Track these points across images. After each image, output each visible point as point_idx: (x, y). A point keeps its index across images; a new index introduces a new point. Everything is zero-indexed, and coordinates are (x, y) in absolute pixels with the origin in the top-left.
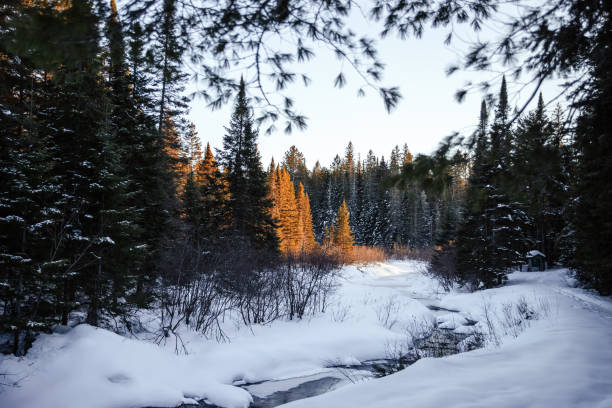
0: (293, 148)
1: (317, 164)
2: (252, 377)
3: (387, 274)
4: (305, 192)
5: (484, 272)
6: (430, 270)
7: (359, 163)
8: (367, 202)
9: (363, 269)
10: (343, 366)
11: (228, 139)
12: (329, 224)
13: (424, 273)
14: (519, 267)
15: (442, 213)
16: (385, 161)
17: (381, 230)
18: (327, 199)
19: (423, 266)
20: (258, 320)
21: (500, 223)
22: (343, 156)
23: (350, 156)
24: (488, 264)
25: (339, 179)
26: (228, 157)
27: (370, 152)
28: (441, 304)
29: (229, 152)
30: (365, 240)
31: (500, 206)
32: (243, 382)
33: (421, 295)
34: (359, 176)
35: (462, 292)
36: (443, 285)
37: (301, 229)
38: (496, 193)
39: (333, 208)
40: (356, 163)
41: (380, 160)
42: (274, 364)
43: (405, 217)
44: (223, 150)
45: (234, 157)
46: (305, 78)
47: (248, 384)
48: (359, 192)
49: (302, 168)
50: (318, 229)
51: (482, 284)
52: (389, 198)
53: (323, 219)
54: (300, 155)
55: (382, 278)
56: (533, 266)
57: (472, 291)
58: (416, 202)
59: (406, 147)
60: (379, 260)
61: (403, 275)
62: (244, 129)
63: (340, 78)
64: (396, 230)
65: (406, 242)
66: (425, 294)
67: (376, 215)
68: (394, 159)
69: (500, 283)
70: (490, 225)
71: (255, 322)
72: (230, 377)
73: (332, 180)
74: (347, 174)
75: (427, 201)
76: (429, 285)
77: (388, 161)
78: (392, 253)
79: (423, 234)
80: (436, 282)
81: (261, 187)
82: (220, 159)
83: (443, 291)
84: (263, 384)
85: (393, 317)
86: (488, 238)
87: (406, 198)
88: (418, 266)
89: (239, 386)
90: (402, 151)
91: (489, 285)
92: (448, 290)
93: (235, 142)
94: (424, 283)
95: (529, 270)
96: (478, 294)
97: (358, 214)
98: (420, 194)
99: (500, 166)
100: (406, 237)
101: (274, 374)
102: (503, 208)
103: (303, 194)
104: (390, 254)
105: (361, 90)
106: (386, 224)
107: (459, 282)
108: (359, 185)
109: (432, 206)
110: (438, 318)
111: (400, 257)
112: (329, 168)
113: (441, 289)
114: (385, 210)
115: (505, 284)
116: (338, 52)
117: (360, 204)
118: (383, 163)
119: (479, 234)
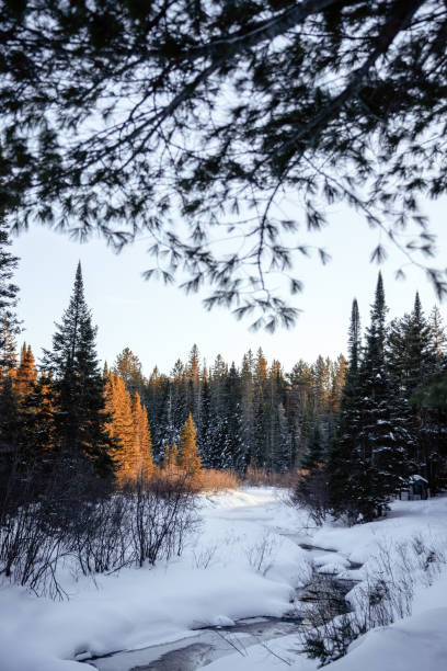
0: (127, 350)
1: (155, 370)
2: (99, 648)
3: (242, 504)
4: (142, 404)
5: (363, 502)
6: (294, 500)
7: (205, 369)
8: (214, 416)
9: (214, 498)
10: (213, 628)
11: (59, 338)
12: (170, 443)
13: (287, 503)
14: (398, 495)
15: (304, 429)
16: (236, 367)
17: (232, 450)
18: (166, 413)
19: (285, 494)
20: (101, 568)
21: (380, 443)
22: (186, 361)
23: (194, 361)
24: (367, 493)
25: (181, 389)
26: (58, 361)
27: (219, 357)
28: (314, 541)
29: (59, 354)
30: (214, 463)
31: (380, 422)
32: (88, 655)
33: (287, 530)
34: (205, 386)
35: (337, 526)
36: (314, 518)
37: (137, 448)
38: (375, 407)
39: (175, 423)
40: (201, 369)
41: (230, 367)
42: (128, 629)
43: (260, 435)
44: (52, 350)
45: (65, 360)
46: (322, 254)
47: (95, 657)
48: (205, 404)
49: (137, 375)
50: (156, 449)
51: (361, 516)
52: (240, 412)
53: (162, 436)
54: (134, 359)
55: (237, 510)
56: (415, 493)
57: (351, 524)
58: (273, 417)
59: (260, 351)
60: (231, 486)
61: (260, 506)
62: (79, 326)
63: (378, 251)
64: (249, 450)
65: (262, 465)
66: (293, 529)
67: (225, 432)
68: (246, 366)
69: (380, 514)
70: (368, 445)
71: (97, 571)
72: (72, 649)
73: (173, 389)
74: (191, 382)
75: (285, 415)
76: (297, 518)
77: (239, 367)
78: (245, 478)
79: (281, 454)
80: (305, 514)
81: (100, 397)
82: (48, 363)
83: (315, 525)
84: (115, 656)
85: (267, 560)
86: (368, 460)
87: (261, 412)
88: (281, 494)
89: (83, 661)
90: (255, 356)
91: (369, 518)
92: (321, 524)
93: (68, 342)
94: (289, 515)
95: (409, 499)
96: (357, 528)
97: (204, 430)
98: (276, 407)
99: (379, 375)
100: (261, 459)
101: (129, 642)
102: (383, 425)
103: (140, 406)
104: (244, 479)
105: (400, 272)
106: (238, 443)
107: (333, 515)
108: (205, 396)
109: (290, 422)
110: (315, 559)
111: (254, 483)
112: (168, 375)
113: (312, 523)
114: (236, 426)
115: (386, 516)
116: (371, 218)
117: (206, 419)
118: (233, 370)
119: (356, 456)
